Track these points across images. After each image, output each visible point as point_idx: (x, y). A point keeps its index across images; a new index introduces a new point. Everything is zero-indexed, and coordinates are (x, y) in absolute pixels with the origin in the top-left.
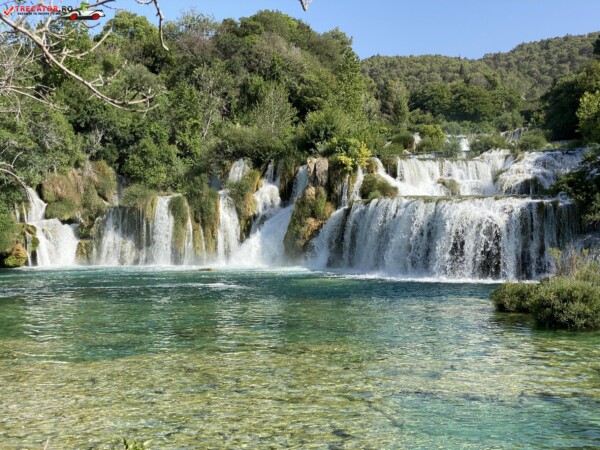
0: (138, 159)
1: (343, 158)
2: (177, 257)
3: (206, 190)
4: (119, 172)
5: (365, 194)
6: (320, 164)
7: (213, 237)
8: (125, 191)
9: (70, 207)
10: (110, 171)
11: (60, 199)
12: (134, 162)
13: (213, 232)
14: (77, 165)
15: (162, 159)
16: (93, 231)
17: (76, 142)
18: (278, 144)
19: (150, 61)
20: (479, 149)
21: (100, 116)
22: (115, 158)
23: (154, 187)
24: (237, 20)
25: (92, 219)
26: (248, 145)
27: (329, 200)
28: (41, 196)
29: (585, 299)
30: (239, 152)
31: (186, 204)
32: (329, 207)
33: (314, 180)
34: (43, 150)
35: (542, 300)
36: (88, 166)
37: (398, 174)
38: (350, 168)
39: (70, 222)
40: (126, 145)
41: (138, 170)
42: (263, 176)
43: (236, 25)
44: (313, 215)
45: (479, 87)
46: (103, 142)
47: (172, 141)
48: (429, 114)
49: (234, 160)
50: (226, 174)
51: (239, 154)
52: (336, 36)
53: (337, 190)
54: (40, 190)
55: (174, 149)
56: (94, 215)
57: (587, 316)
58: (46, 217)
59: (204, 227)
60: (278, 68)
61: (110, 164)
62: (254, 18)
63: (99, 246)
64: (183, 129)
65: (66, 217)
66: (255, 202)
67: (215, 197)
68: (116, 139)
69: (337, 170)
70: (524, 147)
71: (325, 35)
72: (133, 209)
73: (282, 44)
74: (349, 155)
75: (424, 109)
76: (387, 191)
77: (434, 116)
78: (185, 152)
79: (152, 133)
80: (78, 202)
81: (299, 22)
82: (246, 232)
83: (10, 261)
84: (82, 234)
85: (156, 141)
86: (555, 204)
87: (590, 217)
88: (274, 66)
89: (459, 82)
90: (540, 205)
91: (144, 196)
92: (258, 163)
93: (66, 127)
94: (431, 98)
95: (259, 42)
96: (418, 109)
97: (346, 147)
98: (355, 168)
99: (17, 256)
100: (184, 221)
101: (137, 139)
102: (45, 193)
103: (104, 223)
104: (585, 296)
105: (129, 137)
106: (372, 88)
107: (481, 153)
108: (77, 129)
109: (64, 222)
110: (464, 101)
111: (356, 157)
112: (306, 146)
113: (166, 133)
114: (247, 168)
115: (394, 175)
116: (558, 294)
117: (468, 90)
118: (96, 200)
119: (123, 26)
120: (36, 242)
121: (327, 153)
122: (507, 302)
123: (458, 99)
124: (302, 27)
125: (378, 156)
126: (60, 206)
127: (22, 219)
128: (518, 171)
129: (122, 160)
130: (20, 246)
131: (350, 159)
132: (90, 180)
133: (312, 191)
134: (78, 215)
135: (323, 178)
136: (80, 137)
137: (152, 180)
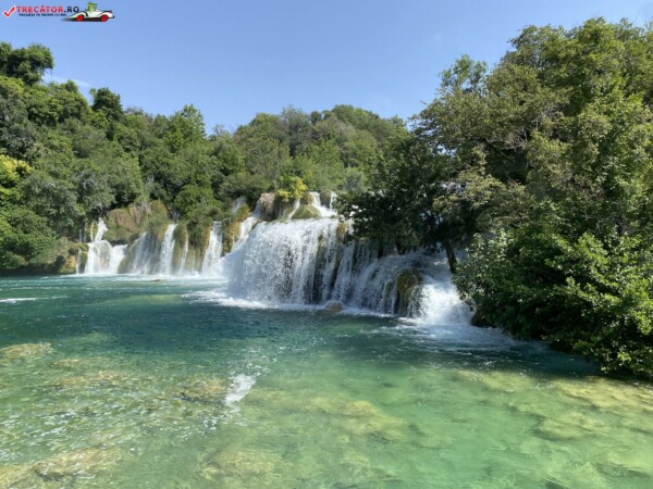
1: (282, 192)
4: (173, 208)
6: (267, 197)
7: (201, 255)
9: (119, 232)
10: (163, 208)
11: (118, 227)
13: (202, 252)
22: (168, 199)
24: (320, 111)
28: (107, 225)
31: (186, 231)
36: (146, 204)
38: (287, 200)
39: (121, 242)
49: (236, 198)
51: (238, 194)
56: (135, 237)
59: (195, 246)
61: (165, 203)
65: (117, 239)
69: (279, 202)
74: (288, 190)
82: (226, 252)
92: (250, 200)
97: (289, 185)
98: (292, 201)
99: (68, 266)
100: (183, 244)
101: (183, 185)
102: (108, 222)
105: (179, 183)
109: (113, 243)
111: (293, 191)
120: (86, 257)
130: (73, 259)
131: (287, 193)
132: (144, 213)
134: (126, 238)
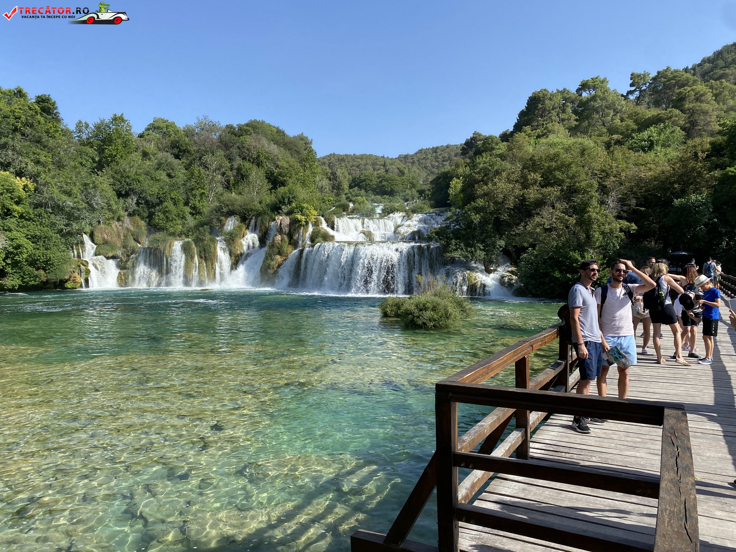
0: (162, 216)
1: (299, 216)
2: (187, 282)
3: (208, 237)
4: (149, 224)
5: (313, 240)
6: (283, 220)
7: (213, 268)
8: (152, 236)
9: (113, 248)
10: (143, 223)
11: (106, 242)
12: (159, 217)
13: (212, 264)
14: (119, 220)
15: (178, 215)
16: (129, 264)
17: (118, 205)
18: (258, 207)
19: (176, 151)
20: (387, 212)
21: (135, 186)
22: (146, 215)
23: (173, 234)
24: (235, 125)
25: (128, 256)
26: (237, 207)
27: (290, 243)
28: (93, 241)
29: (434, 309)
30: (231, 211)
31: (194, 246)
32: (290, 248)
33: (280, 230)
34: (92, 209)
35: (407, 310)
36: (127, 220)
37: (335, 226)
38: (304, 223)
39: (113, 257)
40: (154, 206)
41: (162, 223)
42: (247, 228)
43: (234, 129)
44: (280, 253)
45: (393, 174)
46: (138, 204)
47: (186, 204)
48: (363, 191)
49: (228, 217)
50: (223, 226)
51: (231, 213)
52: (302, 138)
53: (295, 237)
54: (92, 237)
55: (187, 209)
56: (130, 253)
57: (435, 320)
58: (96, 255)
59: (206, 260)
60: (262, 158)
61: (142, 218)
62: (247, 125)
63: (133, 273)
64: (195, 196)
65: (110, 255)
66: (242, 245)
67: (214, 241)
68: (147, 202)
69: (295, 225)
70: (414, 211)
71: (294, 137)
72: (156, 249)
73: (264, 142)
74: (303, 215)
75: (360, 188)
76: (327, 238)
77: (366, 192)
78: (196, 211)
79: (172, 198)
80: (119, 245)
81: (277, 128)
82: (235, 265)
83: (69, 285)
84: (122, 266)
85: (175, 204)
86: (428, 247)
87: (448, 255)
88: (259, 156)
89: (382, 171)
90: (420, 246)
91: (164, 241)
92: (244, 219)
93: (111, 193)
94: (364, 181)
95: (249, 140)
96: (357, 188)
97: (302, 210)
98: (307, 223)
99: (74, 281)
100: (192, 258)
101: (161, 202)
102: (96, 238)
103: (137, 258)
104: (434, 307)
105: (155, 200)
106: (327, 174)
107: (389, 214)
108: (119, 195)
109: (108, 258)
110: (384, 183)
111: (308, 216)
112: (276, 209)
113: (181, 198)
114: (237, 223)
115: (333, 228)
116: (417, 306)
117: (387, 176)
118: (132, 243)
119: (158, 128)
120: (88, 272)
121: (289, 214)
122: (388, 310)
123: (381, 182)
124: (279, 132)
125: (323, 216)
126: (106, 247)
127: (79, 256)
128: (409, 226)
129: (151, 216)
130: (76, 274)
131: (303, 217)
132: (128, 229)
133: (279, 237)
134: (119, 253)
135: (286, 230)
136: (122, 200)
137: (171, 230)
